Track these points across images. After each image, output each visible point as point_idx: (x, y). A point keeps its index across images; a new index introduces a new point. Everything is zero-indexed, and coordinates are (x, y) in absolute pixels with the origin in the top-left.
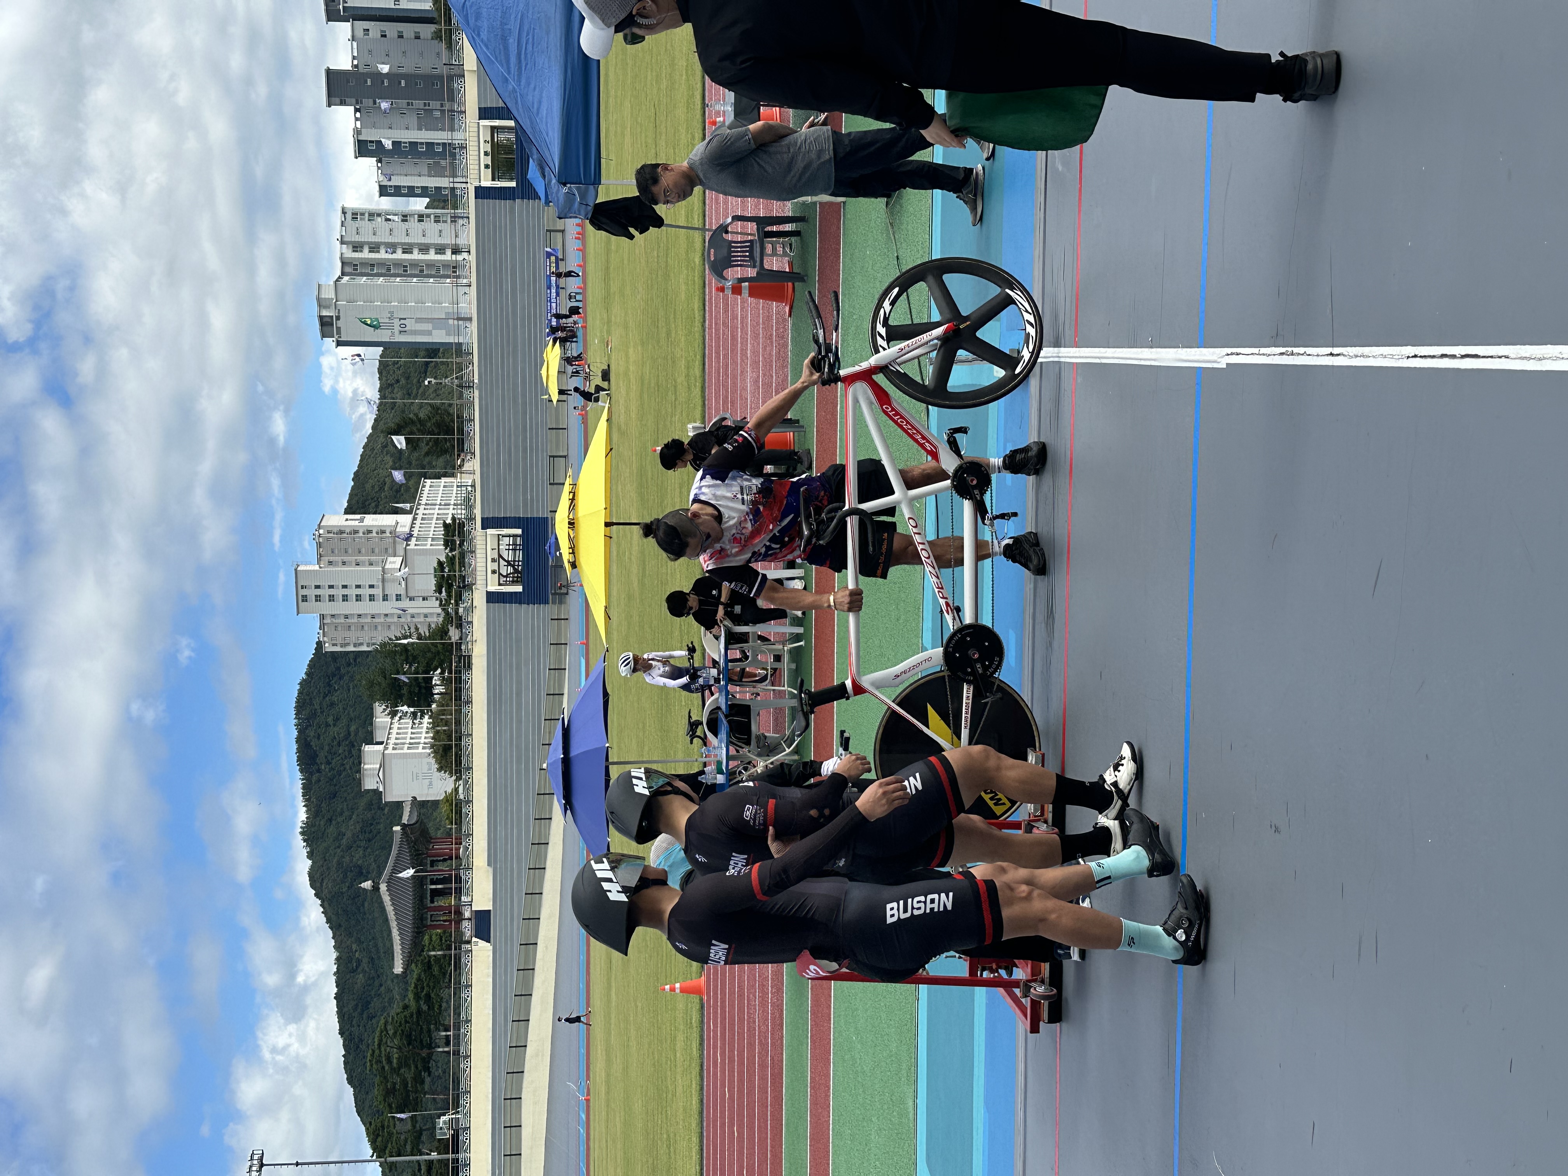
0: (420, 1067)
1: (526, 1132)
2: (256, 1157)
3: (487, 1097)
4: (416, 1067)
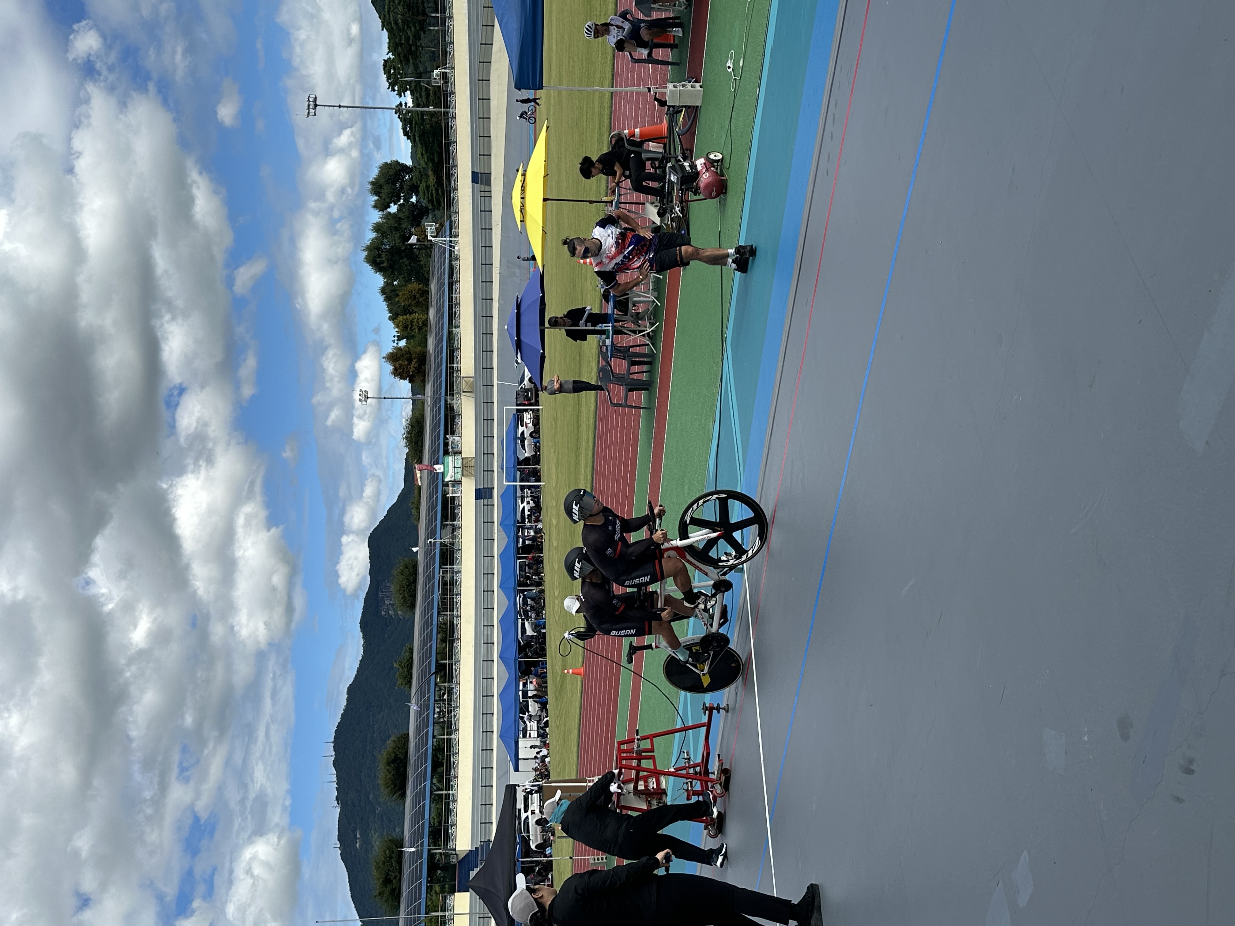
0: (418, 28)
1: (493, 103)
2: (311, 99)
3: (466, 73)
4: (416, 28)
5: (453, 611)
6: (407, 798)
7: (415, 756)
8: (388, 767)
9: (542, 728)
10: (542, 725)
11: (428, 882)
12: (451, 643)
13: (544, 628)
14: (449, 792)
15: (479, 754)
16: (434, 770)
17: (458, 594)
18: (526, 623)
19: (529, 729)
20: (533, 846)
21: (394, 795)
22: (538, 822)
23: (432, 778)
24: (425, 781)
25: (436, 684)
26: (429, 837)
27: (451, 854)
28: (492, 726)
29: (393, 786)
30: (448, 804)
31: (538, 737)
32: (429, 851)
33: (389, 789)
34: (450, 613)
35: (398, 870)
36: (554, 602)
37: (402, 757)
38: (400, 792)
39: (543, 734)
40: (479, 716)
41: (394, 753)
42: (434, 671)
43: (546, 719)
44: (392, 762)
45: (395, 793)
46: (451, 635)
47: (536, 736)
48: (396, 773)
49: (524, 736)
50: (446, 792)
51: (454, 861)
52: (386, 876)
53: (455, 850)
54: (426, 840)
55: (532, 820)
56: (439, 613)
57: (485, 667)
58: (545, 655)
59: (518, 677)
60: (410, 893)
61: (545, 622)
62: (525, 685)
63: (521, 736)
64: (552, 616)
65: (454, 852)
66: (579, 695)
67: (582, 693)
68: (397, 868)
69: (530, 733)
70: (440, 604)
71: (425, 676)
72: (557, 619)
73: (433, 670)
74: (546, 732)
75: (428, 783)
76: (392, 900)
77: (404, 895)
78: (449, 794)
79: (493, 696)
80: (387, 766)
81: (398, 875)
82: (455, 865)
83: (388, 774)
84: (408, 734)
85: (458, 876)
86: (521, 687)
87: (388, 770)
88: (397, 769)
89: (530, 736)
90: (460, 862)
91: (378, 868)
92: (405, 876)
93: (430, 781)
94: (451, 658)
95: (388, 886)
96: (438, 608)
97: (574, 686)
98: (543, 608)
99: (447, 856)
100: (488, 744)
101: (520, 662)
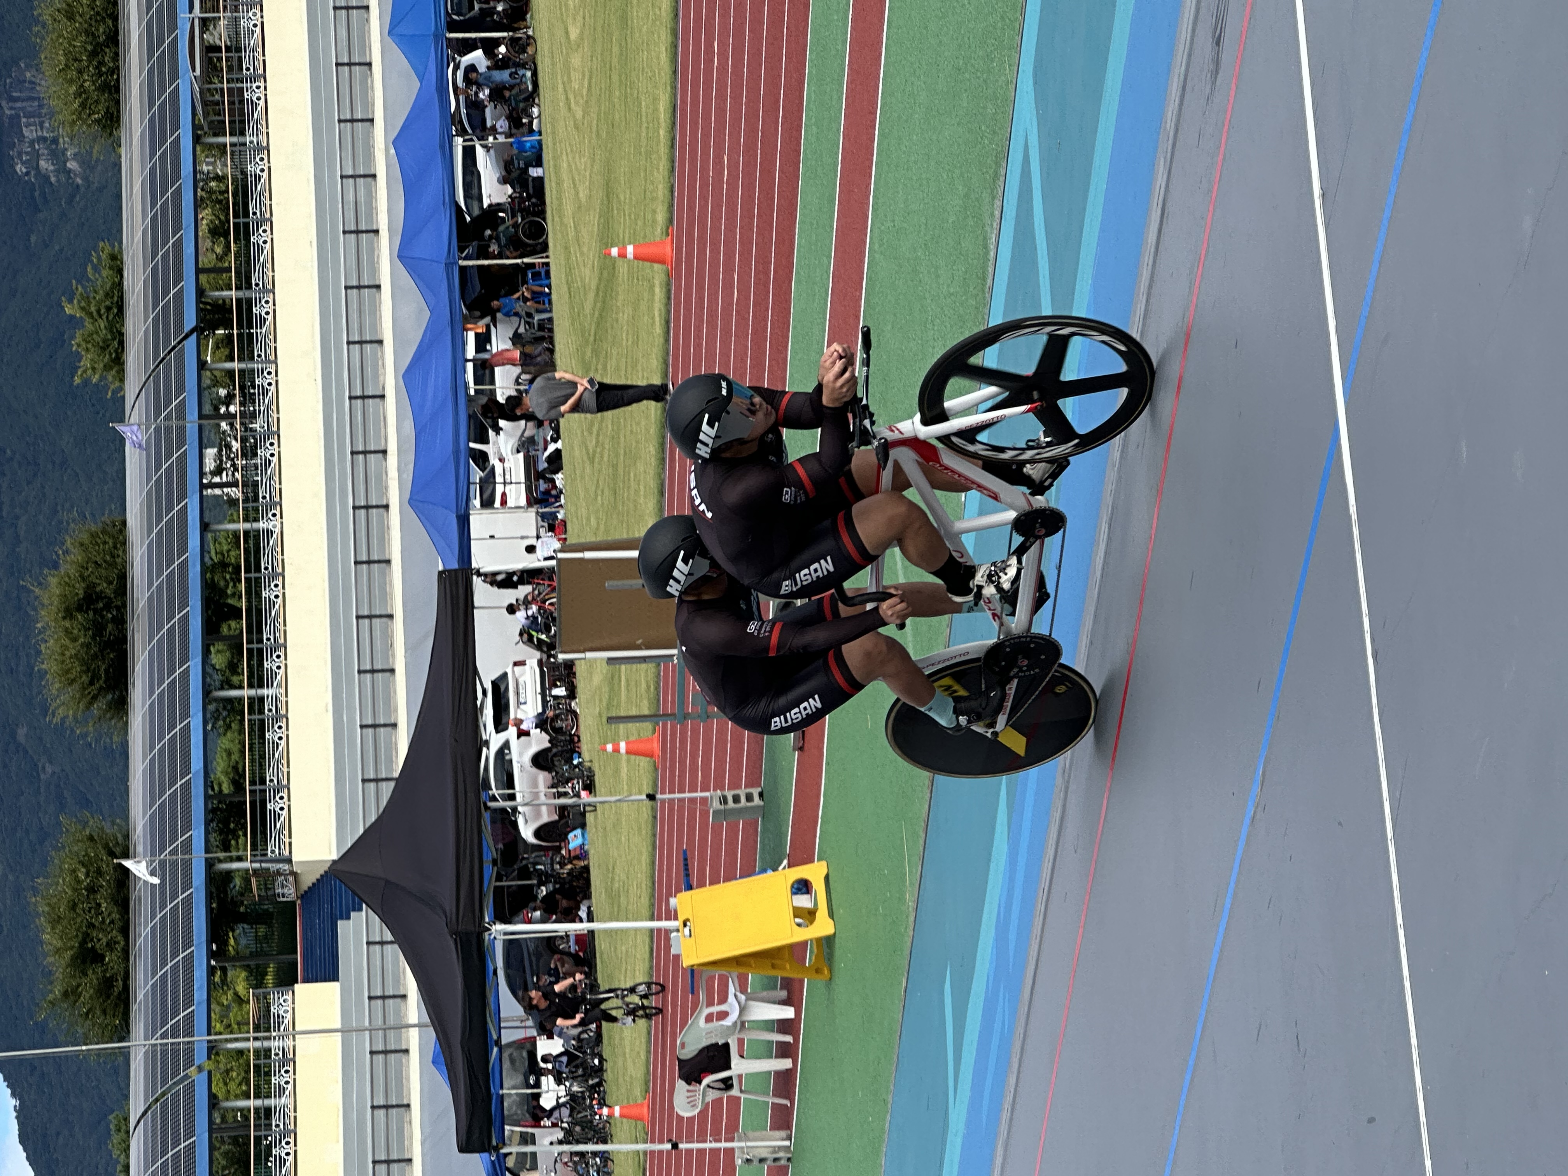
5: (242, 133)
6: (131, 714)
7: (150, 585)
8: (67, 624)
9: (540, 475)
10: (543, 465)
11: (211, 955)
12: (244, 232)
13: (539, 163)
14: (260, 692)
15: (346, 574)
16: (211, 630)
17: (254, 79)
18: (480, 151)
19: (499, 479)
20: (527, 832)
21: (91, 703)
22: (540, 761)
23: (206, 652)
24: (184, 659)
25: (202, 365)
26: (207, 824)
27: (278, 873)
28: (384, 489)
29: (85, 679)
30: (259, 729)
31: (530, 504)
32: (210, 864)
33: (76, 686)
34: (235, 139)
35: (119, 924)
36: (567, 67)
37: (109, 592)
38: (110, 697)
39: (547, 493)
40: (342, 460)
41: (83, 579)
42: (193, 324)
43: (552, 448)
44: (79, 609)
45: (95, 698)
46: (242, 208)
47: (523, 502)
48: (93, 638)
49: (487, 503)
50: (252, 692)
51: (288, 892)
52: (83, 943)
53: (289, 861)
54: (198, 834)
55: (521, 754)
56: (197, 139)
57: (354, 306)
58: (545, 248)
59: (458, 318)
60: (159, 989)
61: (540, 142)
62: (483, 341)
63: (477, 502)
64: (563, 111)
65: (286, 867)
66: (658, 330)
67: (667, 322)
68: (116, 916)
69: (504, 495)
70: (200, 111)
71: (167, 340)
72: (579, 114)
73: (190, 320)
74: (555, 487)
75: (195, 664)
76: (104, 1012)
77: (140, 996)
78: (261, 700)
79: (383, 397)
80: (64, 618)
81: (120, 938)
82: (293, 903)
83: (67, 642)
84: (124, 523)
85: (303, 938)
86: (471, 351)
87: (67, 631)
88: (98, 628)
89: (504, 502)
90: (309, 895)
91: (56, 921)
92: (140, 941)
93: (199, 659)
94: (245, 281)
95: (90, 972)
96: (195, 127)
97: (643, 307)
98: (532, 97)
99: (267, 878)
100: (375, 542)
101: (463, 269)
